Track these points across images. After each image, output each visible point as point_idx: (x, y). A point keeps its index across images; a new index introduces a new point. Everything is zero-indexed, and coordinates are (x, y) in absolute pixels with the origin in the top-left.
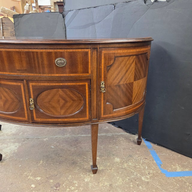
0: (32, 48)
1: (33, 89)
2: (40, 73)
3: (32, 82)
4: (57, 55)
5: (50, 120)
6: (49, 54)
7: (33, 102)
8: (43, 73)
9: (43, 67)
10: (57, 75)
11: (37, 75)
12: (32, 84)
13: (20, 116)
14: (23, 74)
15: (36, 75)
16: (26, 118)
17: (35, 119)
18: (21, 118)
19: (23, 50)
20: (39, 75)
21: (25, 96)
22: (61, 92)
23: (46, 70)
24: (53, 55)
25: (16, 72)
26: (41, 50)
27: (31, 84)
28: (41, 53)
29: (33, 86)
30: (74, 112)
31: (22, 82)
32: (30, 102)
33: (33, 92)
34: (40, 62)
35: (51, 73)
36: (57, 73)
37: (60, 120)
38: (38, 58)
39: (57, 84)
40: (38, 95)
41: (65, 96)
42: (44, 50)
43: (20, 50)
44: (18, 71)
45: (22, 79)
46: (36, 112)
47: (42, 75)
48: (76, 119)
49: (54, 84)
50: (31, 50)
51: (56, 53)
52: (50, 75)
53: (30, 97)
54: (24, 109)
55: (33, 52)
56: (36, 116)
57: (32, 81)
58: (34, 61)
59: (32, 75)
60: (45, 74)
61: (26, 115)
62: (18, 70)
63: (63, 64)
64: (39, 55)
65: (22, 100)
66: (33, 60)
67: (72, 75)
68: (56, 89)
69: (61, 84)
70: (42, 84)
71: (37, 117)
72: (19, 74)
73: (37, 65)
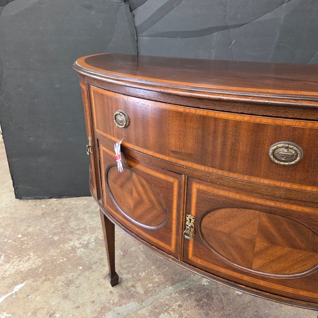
0: (217, 108)
1: (198, 197)
2: (222, 168)
3: (199, 183)
4: (279, 134)
5: (223, 270)
6: (259, 127)
7: (192, 224)
8: (230, 170)
9: (234, 158)
10: (267, 182)
11: (215, 171)
12: (198, 186)
13: (161, 239)
14: (183, 163)
15: (211, 170)
16: (172, 248)
17: (190, 256)
18: (162, 244)
19: (193, 110)
20: (220, 172)
21: (178, 206)
22: (264, 219)
23: (240, 164)
24: (269, 132)
25: (168, 155)
26: (239, 117)
27: (195, 187)
28: (238, 124)
29: (199, 191)
30: (287, 272)
31: (177, 178)
32: (186, 221)
33: (197, 203)
34: (229, 143)
35: (251, 174)
36: (267, 177)
37: (246, 278)
38: (225, 134)
39: (259, 201)
40: (208, 213)
41: (273, 230)
42: (246, 118)
43: (188, 110)
44: (172, 155)
45: (178, 171)
46: (194, 245)
47: (226, 173)
48: (290, 290)
49: (253, 200)
50: (211, 113)
51: (277, 128)
52: (246, 178)
53: (188, 212)
54: (171, 229)
55: (216, 119)
56: (194, 251)
57: (201, 179)
58: (215, 139)
59: (202, 168)
60: (236, 172)
61: (173, 242)
62: (174, 152)
64: (230, 129)
65: (171, 212)
66: (211, 138)
67: (309, 188)
68: (253, 211)
69: (272, 204)
70: (222, 193)
71: (194, 255)
72: (174, 160)
73: (219, 150)
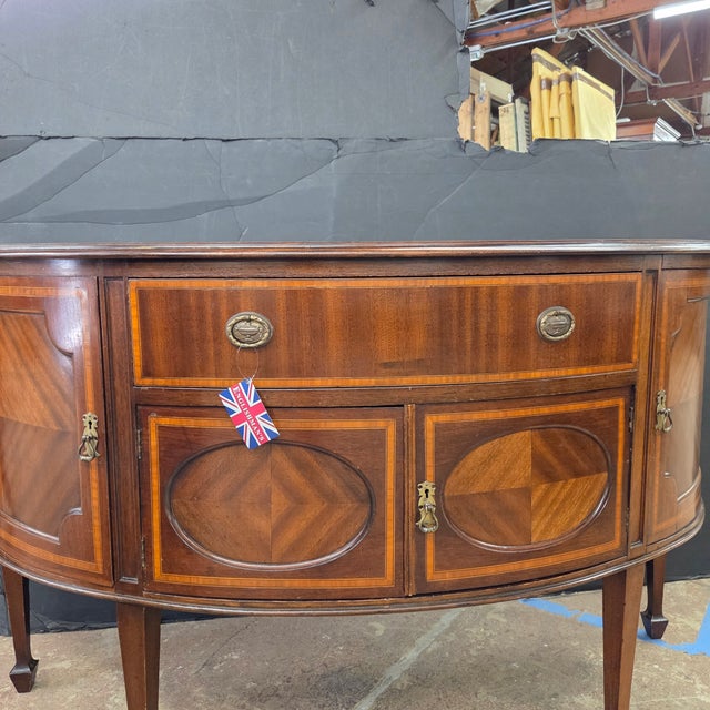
0: (461, 272)
1: (436, 438)
2: (476, 371)
3: (436, 411)
4: (546, 299)
5: (492, 570)
6: (521, 291)
7: (431, 500)
8: (488, 371)
9: (492, 346)
11: (464, 378)
12: (435, 419)
14: (405, 380)
15: (459, 379)
16: (387, 580)
17: (430, 574)
19: (421, 282)
20: (473, 378)
23: (502, 355)
24: (534, 297)
25: (375, 374)
26: (494, 281)
27: (430, 421)
28: (493, 291)
29: (438, 428)
31: (392, 416)
32: (418, 497)
33: (436, 452)
34: (483, 325)
35: (518, 368)
38: (476, 310)
42: (504, 280)
43: (412, 282)
44: (384, 371)
45: (396, 402)
46: (437, 543)
47: (482, 378)
50: (453, 282)
51: (543, 289)
52: (512, 376)
53: (421, 478)
54: (383, 534)
55: (461, 290)
57: (439, 405)
58: (461, 324)
59: (443, 379)
60: (494, 372)
62: (385, 365)
63: (563, 328)
64: (483, 301)
66: (455, 322)
67: (584, 370)
68: (521, 434)
70: (476, 416)
71: (438, 567)
72: (387, 381)
73: (469, 340)
